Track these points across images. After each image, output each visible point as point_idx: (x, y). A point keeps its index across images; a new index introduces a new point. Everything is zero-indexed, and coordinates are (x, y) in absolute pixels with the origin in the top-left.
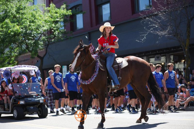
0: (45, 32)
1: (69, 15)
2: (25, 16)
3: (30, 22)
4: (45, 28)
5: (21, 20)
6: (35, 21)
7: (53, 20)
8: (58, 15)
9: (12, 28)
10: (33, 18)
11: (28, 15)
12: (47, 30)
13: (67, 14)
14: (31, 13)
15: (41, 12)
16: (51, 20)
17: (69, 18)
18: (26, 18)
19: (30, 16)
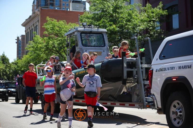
0: (141, 32)
1: (165, 14)
2: (121, 15)
3: (126, 21)
4: (141, 28)
5: (118, 20)
6: (131, 20)
7: (149, 19)
8: (154, 14)
9: (108, 27)
10: (130, 17)
11: (125, 14)
12: (143, 29)
13: (163, 14)
14: (127, 12)
15: (137, 12)
16: (147, 19)
17: (165, 18)
18: (122, 18)
19: (127, 15)
